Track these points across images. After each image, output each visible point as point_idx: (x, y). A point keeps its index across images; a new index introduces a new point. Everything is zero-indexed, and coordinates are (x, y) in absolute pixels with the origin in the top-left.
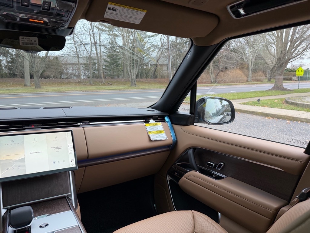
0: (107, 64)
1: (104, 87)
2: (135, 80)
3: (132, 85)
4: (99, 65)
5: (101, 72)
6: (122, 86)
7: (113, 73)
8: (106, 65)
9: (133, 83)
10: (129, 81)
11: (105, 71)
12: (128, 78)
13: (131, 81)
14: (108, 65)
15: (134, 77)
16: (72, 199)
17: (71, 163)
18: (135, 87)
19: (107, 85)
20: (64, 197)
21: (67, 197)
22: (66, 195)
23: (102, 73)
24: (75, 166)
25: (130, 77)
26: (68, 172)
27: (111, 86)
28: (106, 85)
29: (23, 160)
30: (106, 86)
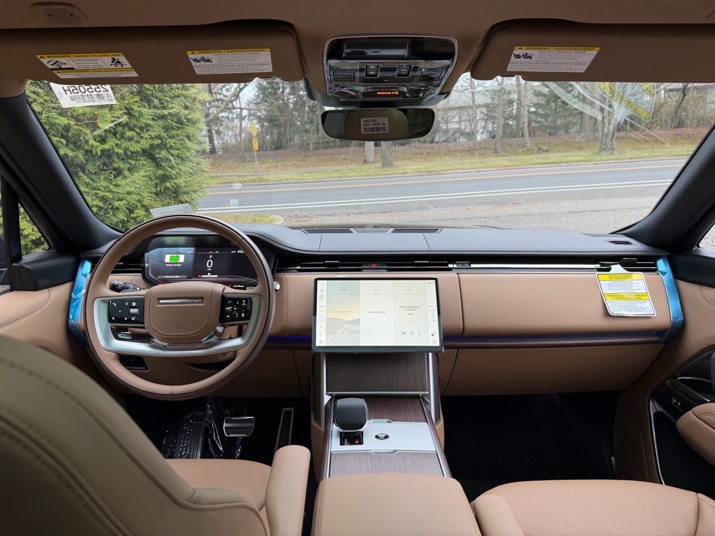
0: (540, 102)
1: (526, 158)
2: (613, 136)
3: (602, 150)
4: (520, 104)
5: (524, 122)
6: (573, 153)
7: (555, 122)
8: (537, 104)
9: (605, 144)
10: (596, 139)
11: (534, 117)
12: (595, 131)
13: (602, 140)
14: (543, 102)
15: (611, 128)
16: (430, 404)
17: (432, 338)
18: (612, 154)
19: (537, 153)
20: (418, 397)
21: (422, 397)
22: (421, 393)
23: (526, 125)
24: (438, 344)
25: (600, 128)
26: (426, 354)
27: (546, 155)
28: (532, 154)
29: (357, 322)
30: (532, 156)
